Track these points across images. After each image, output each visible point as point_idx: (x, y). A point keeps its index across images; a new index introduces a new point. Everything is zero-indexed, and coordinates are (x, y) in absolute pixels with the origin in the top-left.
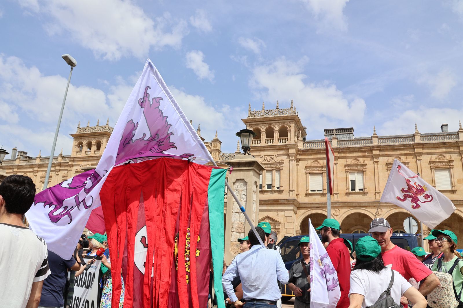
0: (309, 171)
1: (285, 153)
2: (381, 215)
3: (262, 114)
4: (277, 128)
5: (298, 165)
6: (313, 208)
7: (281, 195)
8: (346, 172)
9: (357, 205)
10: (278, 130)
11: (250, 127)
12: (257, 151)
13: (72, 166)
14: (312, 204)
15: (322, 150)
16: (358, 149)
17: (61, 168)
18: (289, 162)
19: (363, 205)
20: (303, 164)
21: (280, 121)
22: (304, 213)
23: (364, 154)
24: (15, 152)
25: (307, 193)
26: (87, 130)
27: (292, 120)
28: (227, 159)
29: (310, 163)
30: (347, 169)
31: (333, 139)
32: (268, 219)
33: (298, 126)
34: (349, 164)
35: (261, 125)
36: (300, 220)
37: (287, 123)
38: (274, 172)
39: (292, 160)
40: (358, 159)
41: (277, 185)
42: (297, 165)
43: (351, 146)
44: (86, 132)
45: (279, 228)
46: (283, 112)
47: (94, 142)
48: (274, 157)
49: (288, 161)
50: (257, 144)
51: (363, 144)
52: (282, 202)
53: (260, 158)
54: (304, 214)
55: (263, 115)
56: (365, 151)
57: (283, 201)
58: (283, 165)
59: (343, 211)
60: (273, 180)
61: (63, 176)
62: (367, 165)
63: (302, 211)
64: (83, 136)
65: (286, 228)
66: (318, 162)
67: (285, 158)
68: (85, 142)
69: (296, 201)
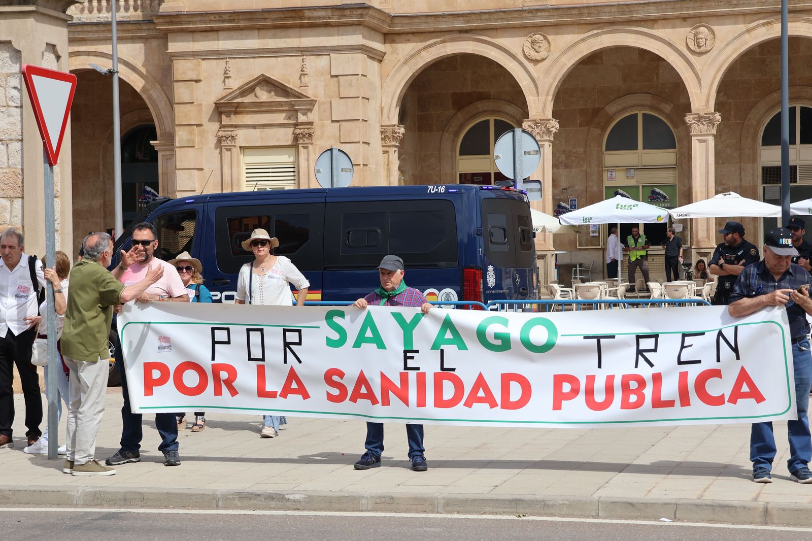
2: (709, 54)
6: (447, 37)
9: (618, 17)
14: (441, 19)
19: (642, 15)
22: (412, 56)
32: (265, 88)
36: (398, 85)
45: (311, 123)
52: (316, 18)
54: (413, 61)
57: (322, 13)
59: (562, 41)
63: (405, 49)
65: (338, 121)
69: (371, 12)
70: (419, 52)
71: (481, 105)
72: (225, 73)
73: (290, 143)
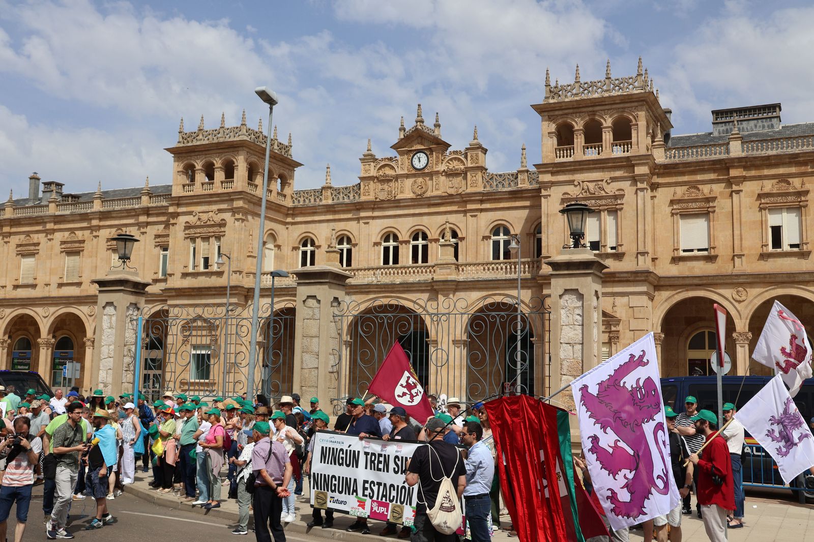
0: (679, 209)
1: (626, 174)
3: (574, 92)
4: (608, 122)
5: (655, 197)
6: (689, 288)
7: (621, 263)
8: (761, 209)
9: (787, 279)
10: (610, 125)
11: (551, 121)
12: (567, 173)
13: (176, 215)
14: (686, 279)
15: (708, 163)
16: (789, 158)
17: (151, 219)
18: (636, 193)
19: (801, 278)
20: (664, 195)
21: (614, 106)
22: (670, 298)
23: (802, 169)
24: (35, 184)
25: (676, 255)
26: (201, 137)
27: (641, 103)
28: (500, 186)
29: (680, 191)
30: (763, 203)
31: (731, 138)
33: (652, 112)
34: (769, 192)
35: (574, 115)
36: (662, 312)
37: (630, 109)
38: (604, 215)
39: (642, 190)
40: (791, 180)
41: (611, 241)
42: (653, 197)
43: (774, 152)
44: (198, 143)
45: (618, 331)
46: (622, 85)
47: (218, 163)
48: (604, 184)
49: (634, 192)
50: (567, 157)
51: (800, 147)
52: (622, 277)
53: (573, 186)
54: (670, 300)
55: (576, 94)
56: (805, 163)
57: (625, 275)
58: (624, 201)
59: (754, 291)
60: (602, 232)
61: (155, 235)
62: (811, 192)
63: (665, 294)
64: (195, 152)
65: (633, 330)
66: (699, 190)
67: (626, 185)
68: (199, 165)
69: (652, 275)
70: (673, 295)
71: (700, 324)
73: (607, 341)
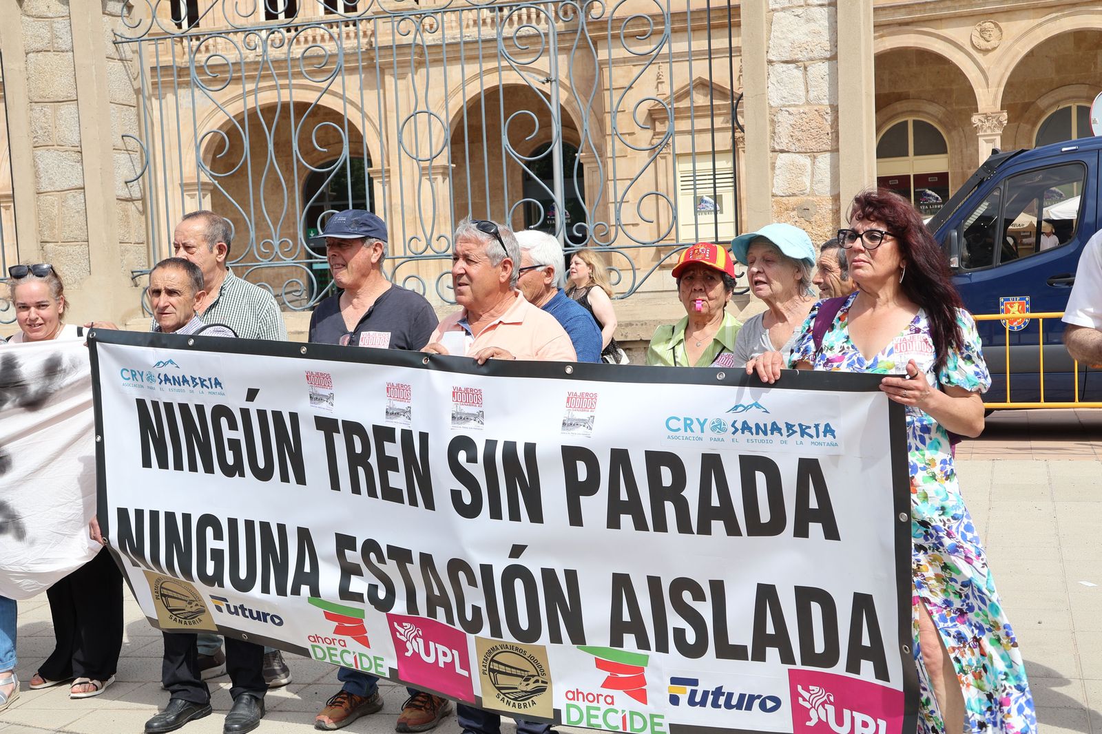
32: (701, 91)
59: (1016, 28)
71: (899, 106)
72: (658, 78)
73: (728, 148)
